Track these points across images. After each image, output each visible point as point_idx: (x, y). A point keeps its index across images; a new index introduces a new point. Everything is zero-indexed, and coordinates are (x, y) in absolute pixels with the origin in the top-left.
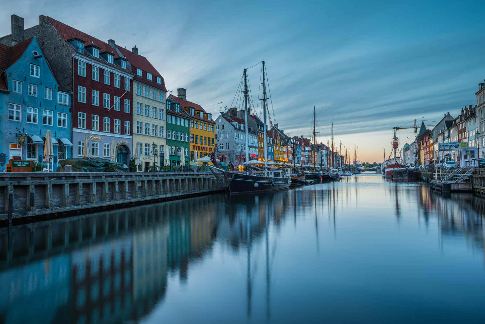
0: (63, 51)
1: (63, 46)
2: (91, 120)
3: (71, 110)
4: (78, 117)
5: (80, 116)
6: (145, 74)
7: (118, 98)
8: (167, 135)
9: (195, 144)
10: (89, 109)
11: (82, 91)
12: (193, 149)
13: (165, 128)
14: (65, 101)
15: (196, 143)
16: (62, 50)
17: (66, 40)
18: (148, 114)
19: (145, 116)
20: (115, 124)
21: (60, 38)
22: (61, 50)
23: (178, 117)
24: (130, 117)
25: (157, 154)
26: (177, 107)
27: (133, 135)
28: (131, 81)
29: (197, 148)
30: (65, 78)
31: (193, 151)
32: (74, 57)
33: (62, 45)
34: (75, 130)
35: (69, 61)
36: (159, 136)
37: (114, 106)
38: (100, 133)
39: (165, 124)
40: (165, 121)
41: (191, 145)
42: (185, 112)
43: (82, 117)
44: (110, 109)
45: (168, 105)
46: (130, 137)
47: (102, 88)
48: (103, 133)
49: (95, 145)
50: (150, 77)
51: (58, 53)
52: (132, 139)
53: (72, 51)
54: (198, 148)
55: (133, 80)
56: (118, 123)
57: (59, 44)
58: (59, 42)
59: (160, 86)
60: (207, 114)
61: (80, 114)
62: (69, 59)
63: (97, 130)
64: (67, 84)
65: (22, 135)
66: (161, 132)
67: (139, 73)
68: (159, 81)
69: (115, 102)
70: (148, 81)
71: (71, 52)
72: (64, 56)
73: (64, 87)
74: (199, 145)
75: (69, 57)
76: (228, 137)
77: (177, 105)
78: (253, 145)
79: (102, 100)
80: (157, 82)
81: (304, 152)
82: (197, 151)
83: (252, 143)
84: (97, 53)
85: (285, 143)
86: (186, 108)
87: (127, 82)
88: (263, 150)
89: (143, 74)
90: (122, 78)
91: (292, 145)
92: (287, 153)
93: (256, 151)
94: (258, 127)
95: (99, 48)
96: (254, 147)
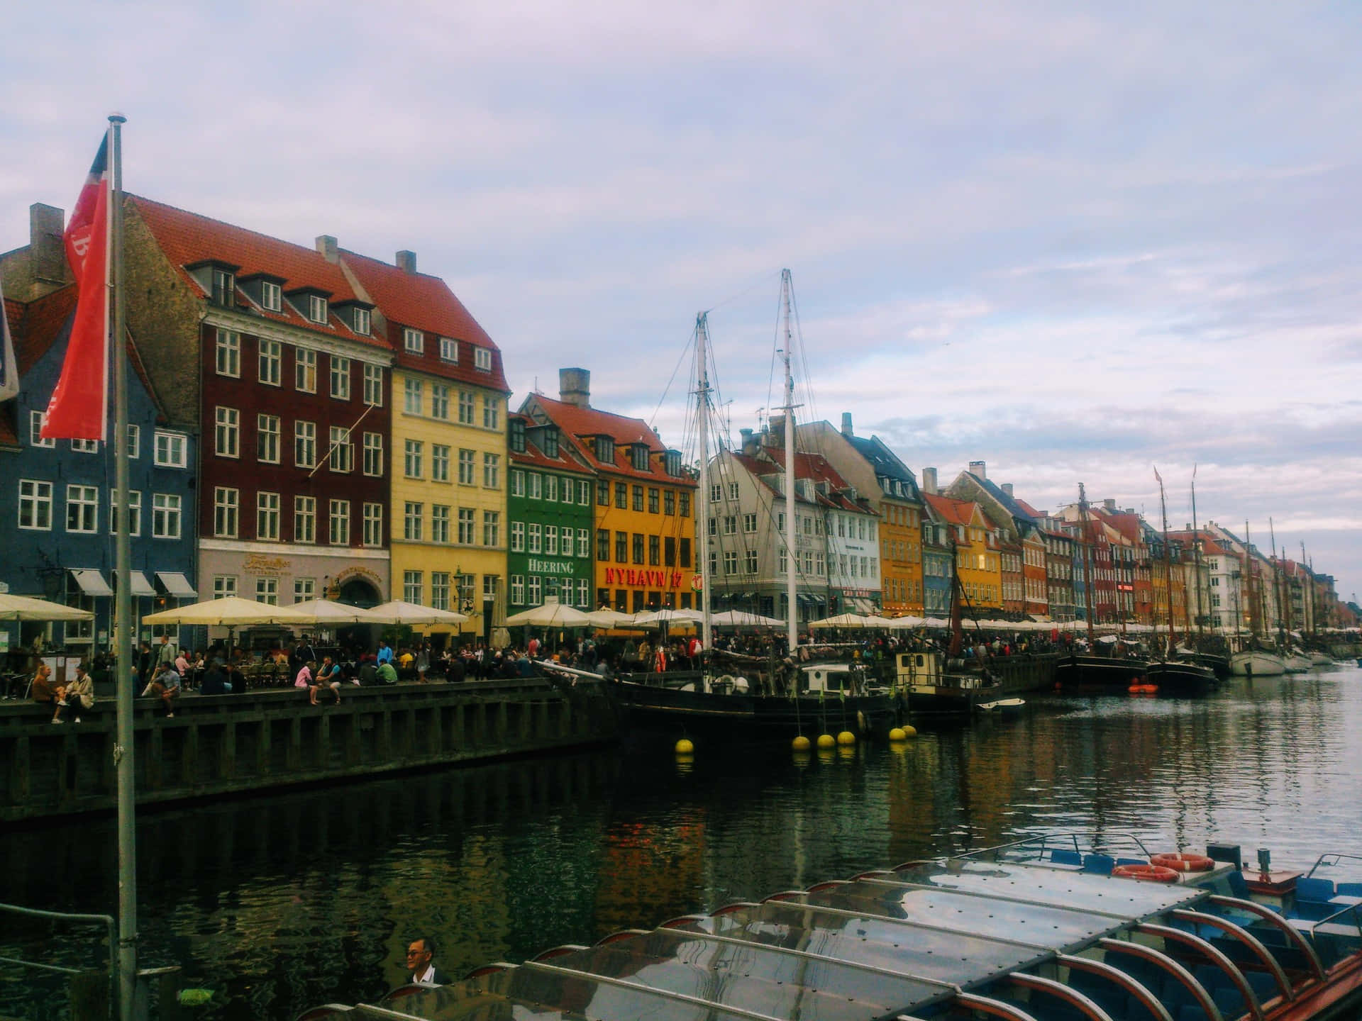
0: (174, 303)
1: (173, 286)
2: (256, 510)
3: (194, 483)
4: (216, 503)
5: (263, 504)
6: (432, 342)
7: (344, 432)
8: (511, 539)
9: (612, 564)
10: (247, 473)
11: (228, 421)
12: (607, 583)
13: (503, 517)
14: (176, 458)
15: (617, 561)
16: (172, 299)
17: (181, 266)
18: (444, 473)
19: (484, 488)
20: (332, 515)
21: (165, 261)
22: (167, 298)
23: (549, 474)
24: (380, 490)
25: (470, 606)
26: (551, 439)
27: (393, 546)
28: (388, 374)
29: (620, 578)
30: (179, 385)
31: (608, 590)
32: (202, 320)
33: (170, 283)
34: (205, 544)
35: (189, 333)
36: (481, 543)
37: (329, 458)
38: (321, 551)
39: (504, 500)
40: (504, 494)
41: (601, 567)
42: (580, 455)
43: (227, 501)
44: (316, 469)
45: (515, 437)
46: (384, 555)
47: (289, 405)
48: (291, 546)
49: (304, 588)
50: (450, 351)
51: (160, 306)
52: (389, 560)
53: (197, 303)
54: (625, 576)
55: (393, 367)
56: (341, 514)
57: (163, 279)
58: (163, 273)
59: (485, 376)
60: (663, 454)
61: (221, 494)
62: (191, 327)
63: (274, 540)
64: (182, 402)
65: (53, 573)
66: (491, 529)
67: (415, 342)
68: (482, 361)
69: (333, 445)
70: (444, 366)
71: (195, 306)
72: (176, 318)
73: (175, 411)
74: (630, 565)
75: (190, 319)
76: (754, 528)
77: (549, 433)
78: (859, 554)
79: (289, 444)
80: (474, 363)
81: (1111, 567)
82: (625, 587)
83: (854, 548)
84: (275, 295)
85: (1011, 538)
86: (586, 440)
87: (373, 378)
88: (904, 570)
89: (425, 344)
90: (357, 367)
91: (1045, 542)
92: (1020, 578)
93: (873, 575)
94: (879, 484)
95: (279, 281)
96: (863, 560)
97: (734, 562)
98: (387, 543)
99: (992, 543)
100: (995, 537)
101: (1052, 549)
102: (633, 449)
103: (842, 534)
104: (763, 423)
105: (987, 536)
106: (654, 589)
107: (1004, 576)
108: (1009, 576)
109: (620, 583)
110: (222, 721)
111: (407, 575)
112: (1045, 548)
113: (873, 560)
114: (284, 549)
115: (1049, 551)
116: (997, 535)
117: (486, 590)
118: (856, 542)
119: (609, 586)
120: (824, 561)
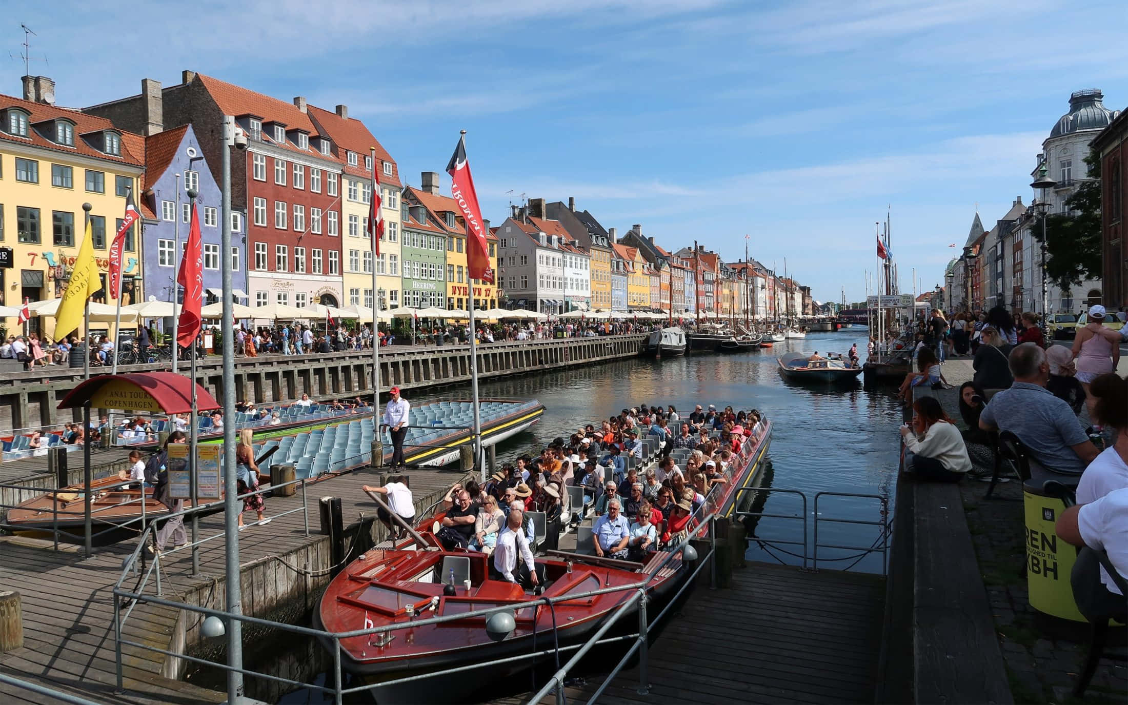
2: (276, 255)
3: (245, 241)
4: (256, 251)
6: (362, 160)
7: (318, 211)
8: (404, 270)
9: (456, 284)
10: (271, 234)
11: (260, 206)
13: (399, 258)
14: (236, 226)
15: (458, 282)
18: (355, 231)
20: (313, 258)
23: (422, 233)
24: (338, 243)
25: (385, 307)
26: (422, 214)
27: (344, 275)
28: (339, 177)
29: (459, 291)
31: (453, 298)
34: (251, 274)
35: (238, 156)
36: (388, 273)
37: (311, 226)
39: (400, 249)
40: (400, 245)
41: (450, 286)
42: (437, 223)
43: (261, 251)
44: (305, 232)
45: (404, 213)
46: (340, 279)
47: (291, 196)
48: (294, 275)
52: (343, 282)
54: (462, 290)
55: (342, 174)
56: (318, 256)
59: (389, 178)
61: (258, 246)
62: (239, 153)
63: (284, 271)
66: (393, 265)
67: (353, 159)
68: (387, 170)
69: (313, 218)
70: (366, 172)
74: (464, 284)
76: (526, 263)
77: (421, 210)
78: (579, 277)
79: (291, 218)
80: (383, 171)
81: (703, 284)
82: (461, 296)
83: (577, 274)
84: (282, 133)
85: (655, 266)
86: (440, 214)
87: (333, 180)
88: (602, 286)
89: (358, 161)
90: (324, 173)
91: (671, 270)
92: (659, 289)
93: (587, 289)
94: (590, 238)
95: (283, 126)
96: (582, 281)
97: (526, 281)
98: (341, 273)
99: (645, 271)
100: (647, 268)
101: (675, 274)
103: (571, 266)
104: (524, 202)
105: (643, 267)
106: (476, 297)
107: (651, 289)
108: (654, 288)
109: (459, 294)
110: (308, 368)
111: (352, 291)
113: (586, 281)
114: (290, 276)
115: (673, 275)
116: (648, 266)
117: (392, 299)
118: (579, 271)
119: (453, 296)
120: (562, 281)
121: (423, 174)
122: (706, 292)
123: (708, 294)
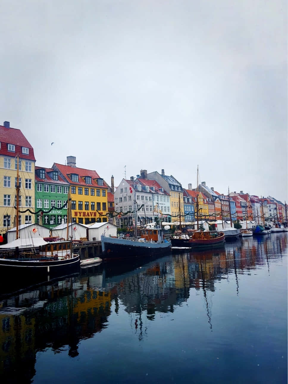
6: (5, 146)
8: (37, 204)
9: (77, 210)
13: (33, 198)
15: (79, 210)
23: (52, 185)
26: (56, 175)
29: (80, 214)
36: (24, 206)
39: (34, 193)
40: (34, 191)
41: (73, 212)
42: (66, 179)
45: (41, 174)
54: (82, 214)
59: (27, 156)
66: (28, 201)
68: (25, 151)
74: (84, 211)
76: (131, 199)
77: (54, 173)
80: (22, 152)
81: (241, 207)
82: (82, 217)
83: (162, 204)
85: (211, 200)
86: (69, 175)
88: (178, 210)
89: (15, 149)
91: (221, 202)
92: (214, 210)
94: (170, 187)
96: (165, 207)
99: (205, 202)
100: (207, 201)
101: (223, 203)
102: (98, 180)
103: (158, 200)
105: (204, 200)
106: (93, 217)
107: (209, 210)
108: (211, 210)
109: (80, 216)
112: (221, 203)
113: (168, 207)
115: (222, 204)
116: (207, 200)
119: (76, 217)
120: (152, 208)
121: (67, 157)
122: (243, 211)
123: (244, 212)
